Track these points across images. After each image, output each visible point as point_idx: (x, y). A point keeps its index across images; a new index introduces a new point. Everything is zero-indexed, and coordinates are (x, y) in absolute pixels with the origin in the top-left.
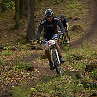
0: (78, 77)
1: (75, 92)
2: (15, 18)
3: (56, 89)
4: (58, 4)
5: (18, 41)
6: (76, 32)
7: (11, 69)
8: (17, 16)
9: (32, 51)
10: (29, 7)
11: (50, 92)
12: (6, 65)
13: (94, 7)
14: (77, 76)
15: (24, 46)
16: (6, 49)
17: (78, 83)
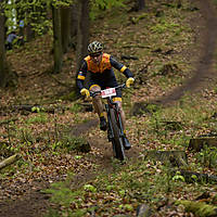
0: (174, 162)
1: (169, 190)
2: (53, 52)
3: (132, 185)
4: (134, 23)
5: (59, 95)
6: (170, 77)
7: (47, 148)
8: (57, 49)
9: (86, 115)
10: (79, 31)
11: (122, 192)
12: (38, 141)
13: (202, 29)
14: (172, 161)
15: (71, 105)
16: (36, 111)
17: (174, 173)
